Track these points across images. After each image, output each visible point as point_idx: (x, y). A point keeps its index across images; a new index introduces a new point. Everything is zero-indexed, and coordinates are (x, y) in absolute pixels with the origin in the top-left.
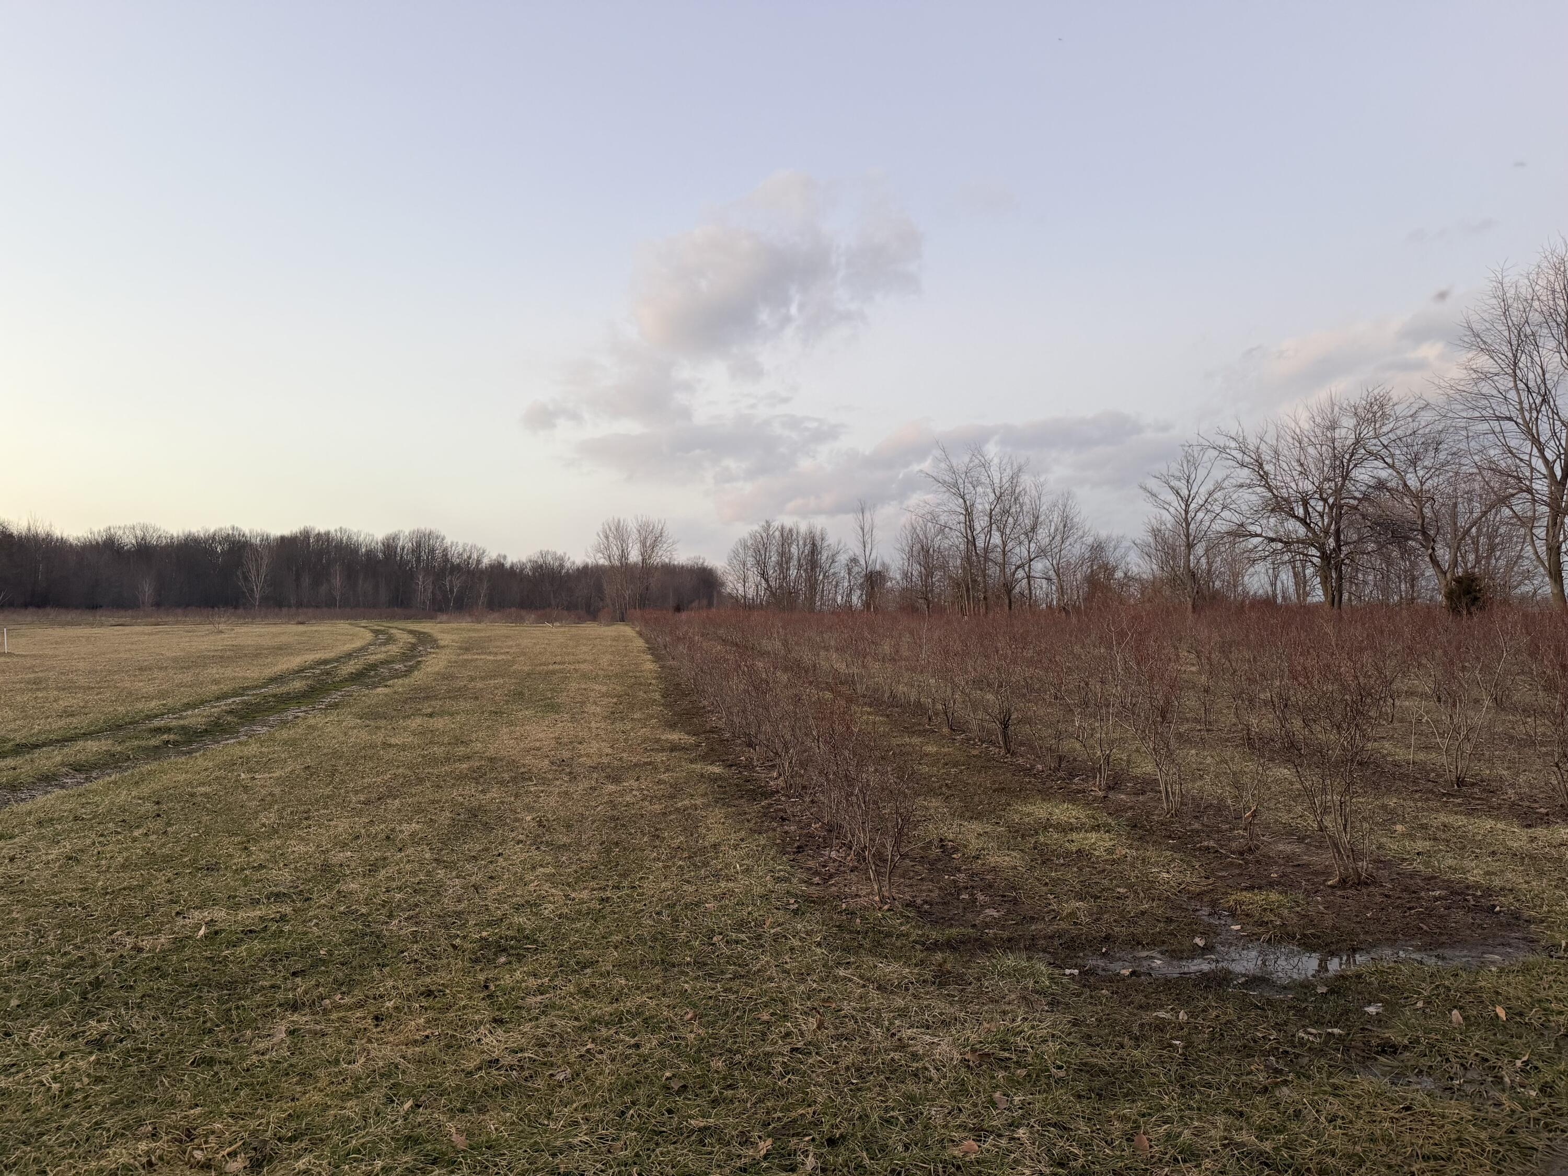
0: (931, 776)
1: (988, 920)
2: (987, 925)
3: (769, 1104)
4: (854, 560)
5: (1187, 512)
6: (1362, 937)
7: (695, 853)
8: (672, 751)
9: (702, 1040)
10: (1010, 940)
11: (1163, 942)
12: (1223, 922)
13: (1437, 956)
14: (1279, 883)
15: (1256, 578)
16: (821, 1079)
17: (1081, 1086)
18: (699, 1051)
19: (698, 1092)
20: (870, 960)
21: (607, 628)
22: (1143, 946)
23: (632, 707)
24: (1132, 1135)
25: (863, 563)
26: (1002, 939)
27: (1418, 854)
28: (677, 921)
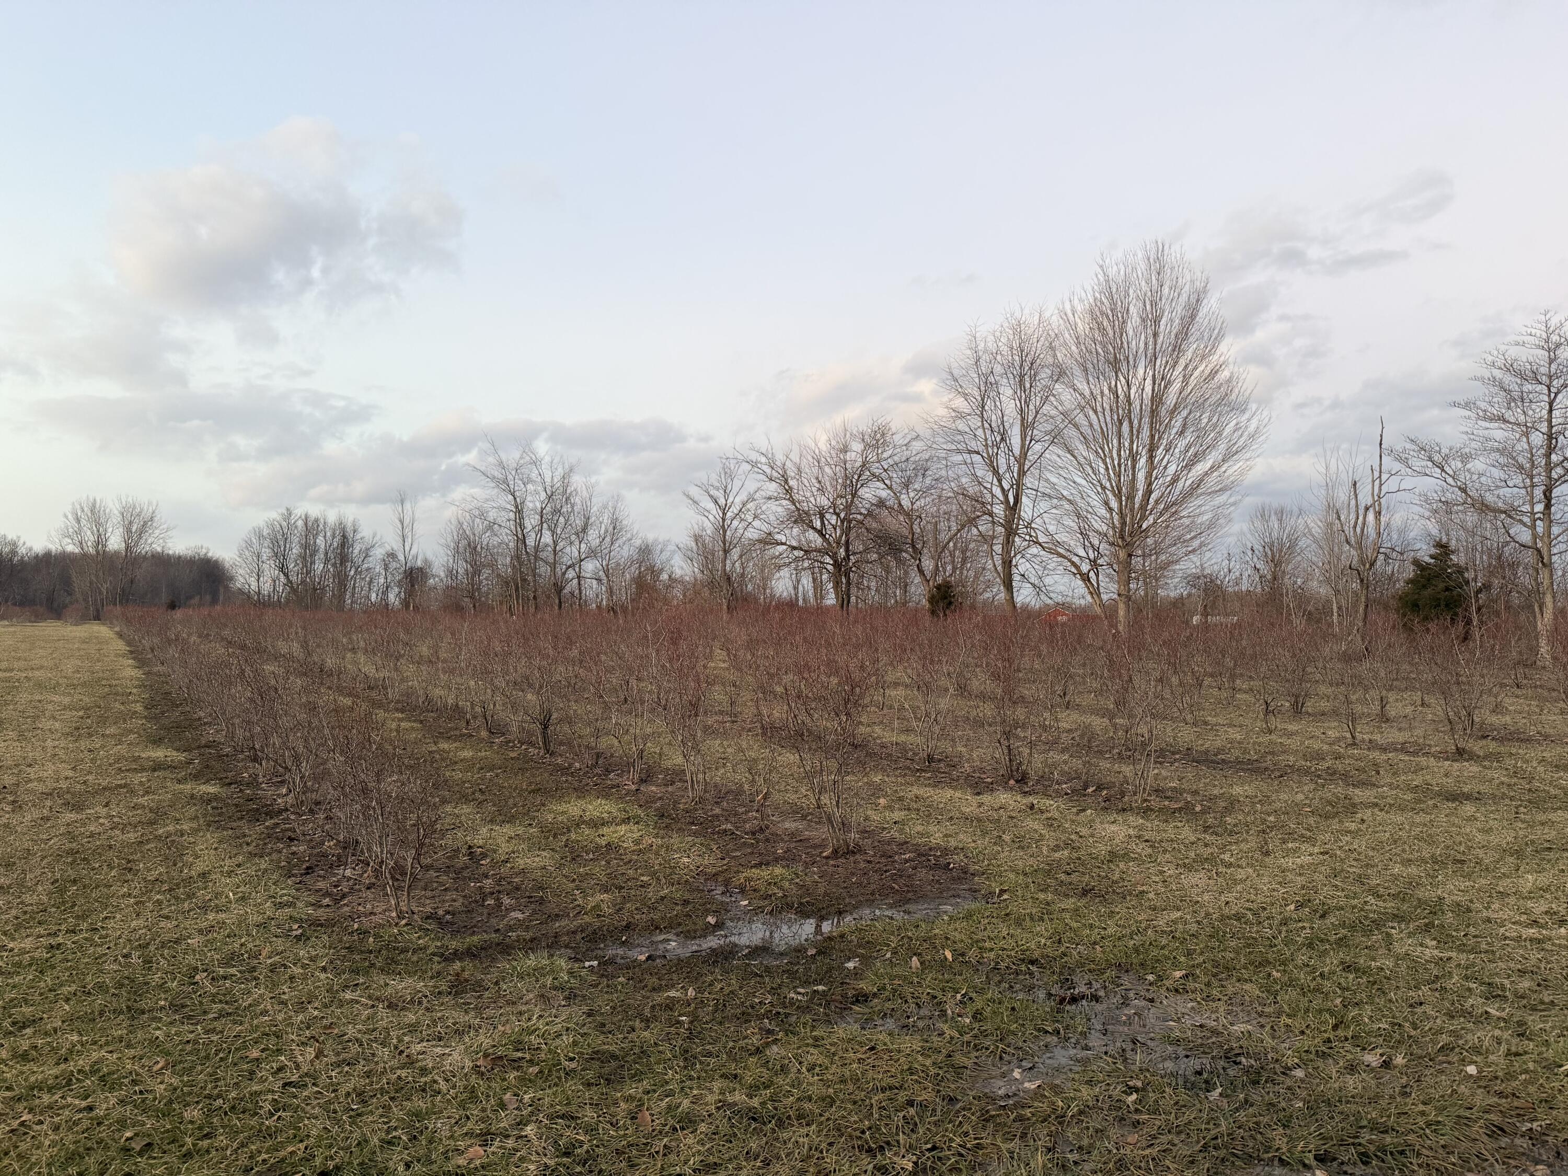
0: (464, 782)
1: (512, 923)
2: (511, 928)
3: (253, 1147)
4: (392, 555)
5: (724, 520)
6: (847, 900)
7: (178, 885)
8: (154, 770)
9: (175, 1089)
10: (532, 940)
11: (680, 924)
12: (733, 899)
13: (904, 912)
14: (783, 858)
15: (781, 582)
16: (317, 1111)
17: (590, 1074)
18: (170, 1102)
19: (166, 1148)
20: (381, 979)
21: (75, 628)
22: (661, 930)
23: (103, 721)
24: (637, 1113)
25: (401, 558)
26: (524, 940)
27: (895, 823)
28: (151, 962)
